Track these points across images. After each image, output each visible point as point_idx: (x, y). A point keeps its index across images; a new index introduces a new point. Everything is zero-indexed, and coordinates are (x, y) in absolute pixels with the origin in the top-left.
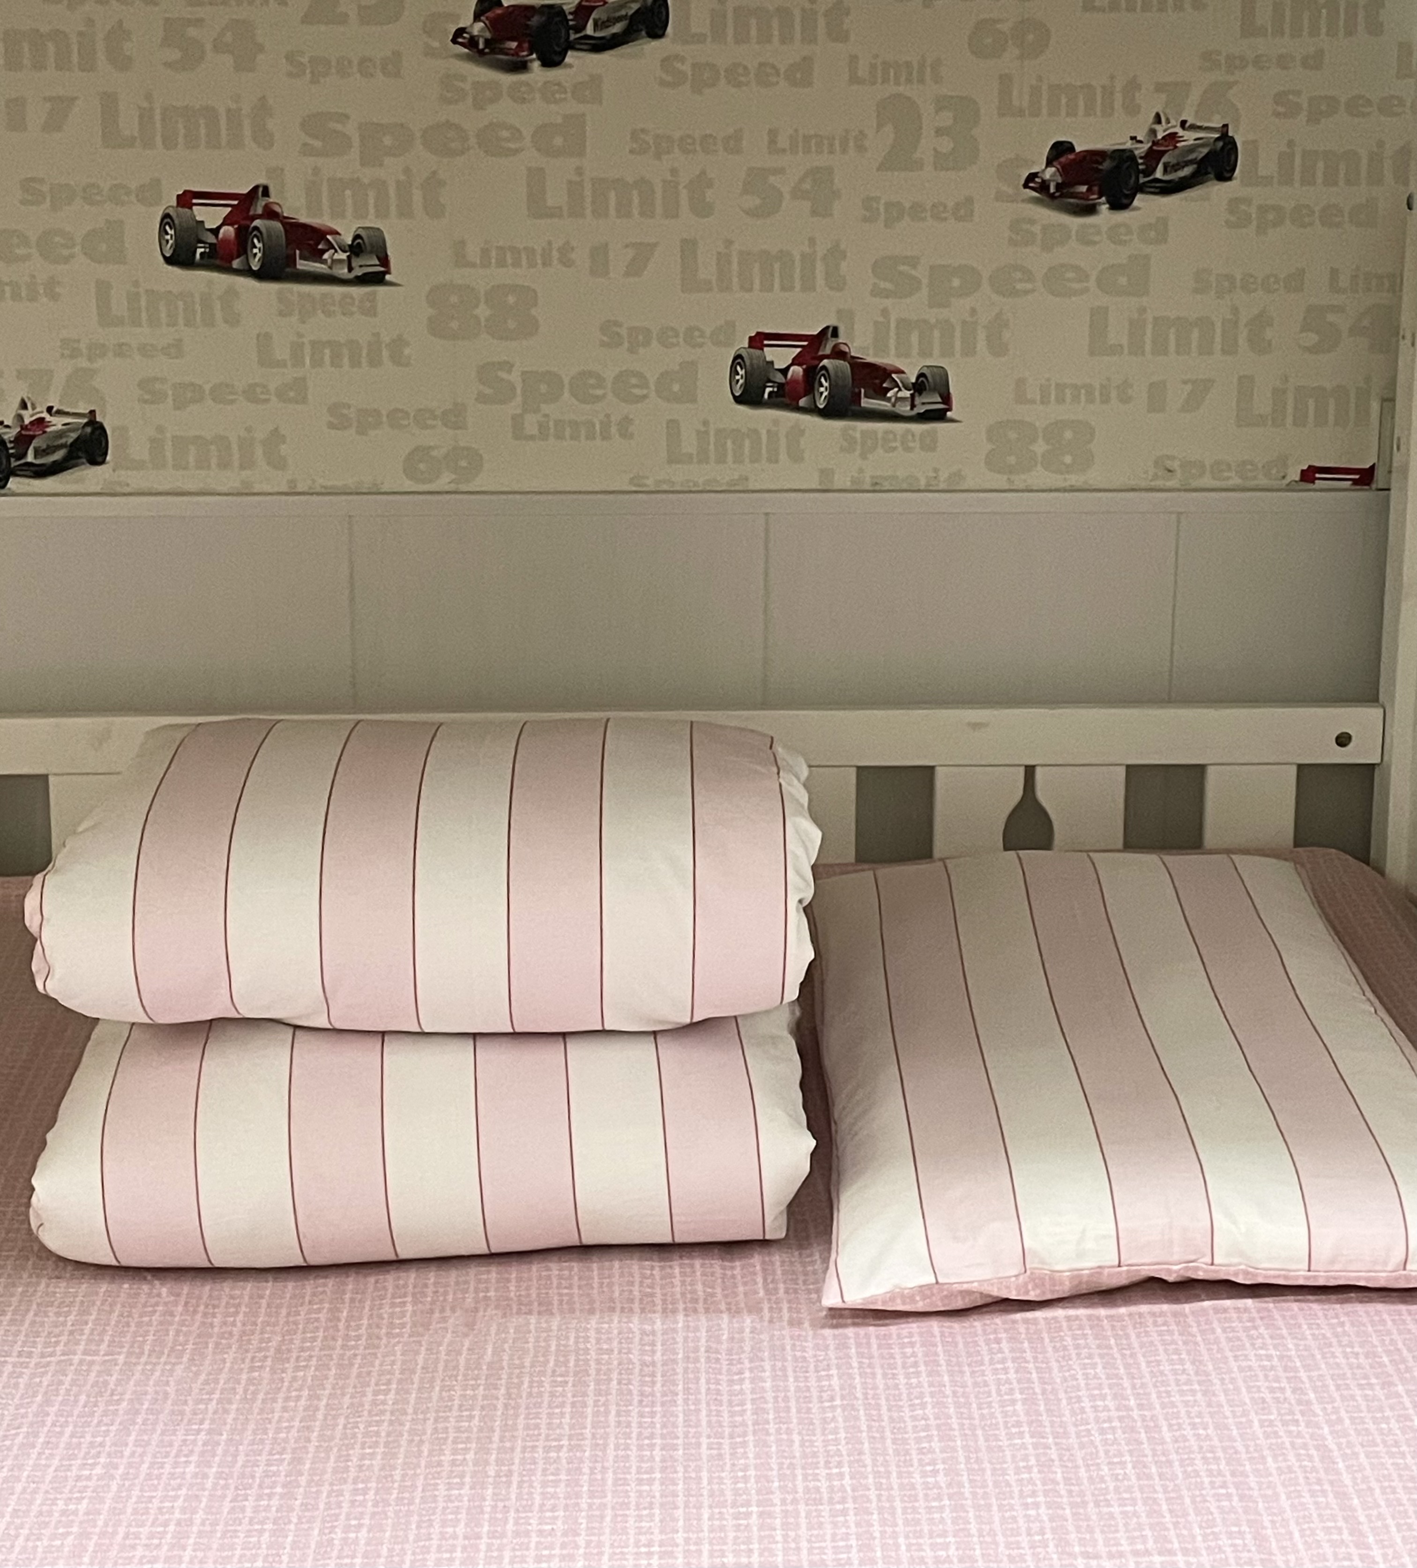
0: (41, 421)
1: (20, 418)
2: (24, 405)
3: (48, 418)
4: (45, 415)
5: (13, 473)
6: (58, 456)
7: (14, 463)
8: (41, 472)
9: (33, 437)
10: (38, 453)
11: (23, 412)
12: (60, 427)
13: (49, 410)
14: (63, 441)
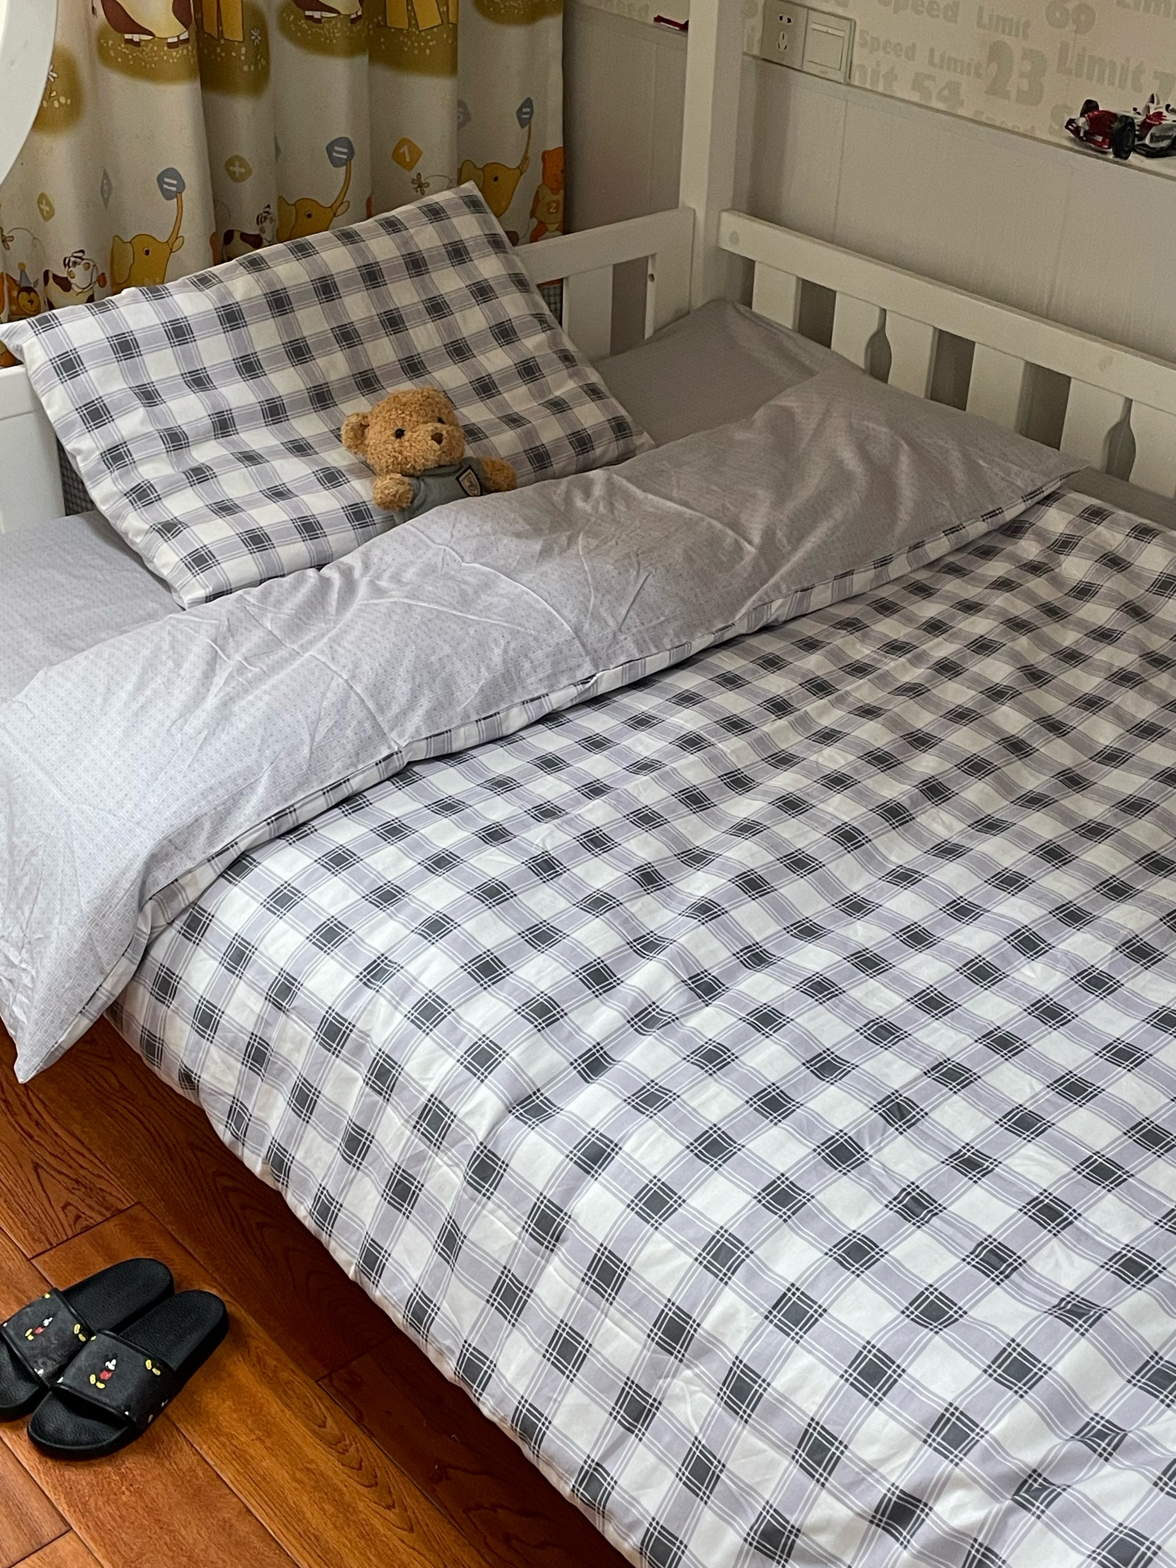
0: (1159, 115)
1: (1148, 108)
2: (1152, 101)
3: (1165, 113)
4: (1163, 110)
5: (1134, 149)
6: (1165, 144)
7: (1137, 143)
8: (1152, 154)
9: (1151, 126)
10: (1153, 139)
11: (1151, 105)
12: (1170, 122)
13: (1168, 106)
14: (1170, 133)
